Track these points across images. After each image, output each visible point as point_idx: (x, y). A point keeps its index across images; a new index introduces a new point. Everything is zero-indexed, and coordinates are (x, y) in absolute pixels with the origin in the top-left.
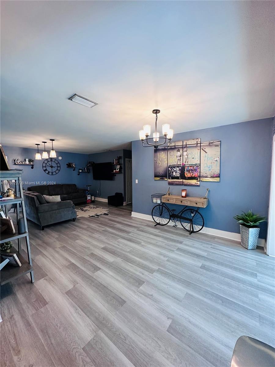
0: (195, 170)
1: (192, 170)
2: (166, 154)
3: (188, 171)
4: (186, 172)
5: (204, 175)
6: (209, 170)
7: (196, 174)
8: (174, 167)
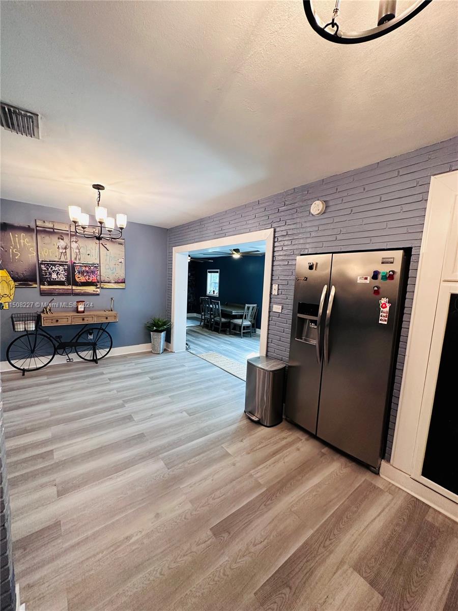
0: (93, 272)
1: (87, 272)
2: (32, 238)
3: (82, 273)
4: (77, 275)
5: (107, 280)
6: (113, 273)
7: (95, 278)
8: (54, 265)
